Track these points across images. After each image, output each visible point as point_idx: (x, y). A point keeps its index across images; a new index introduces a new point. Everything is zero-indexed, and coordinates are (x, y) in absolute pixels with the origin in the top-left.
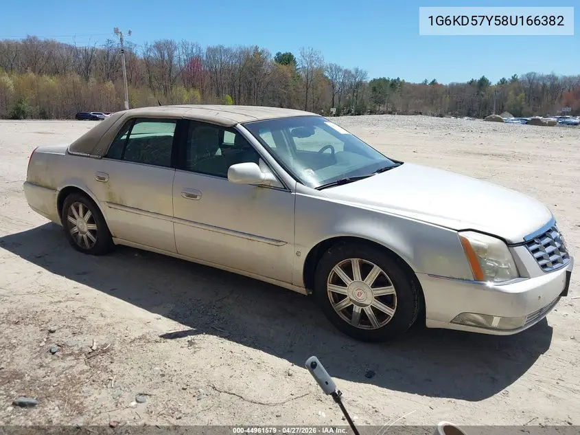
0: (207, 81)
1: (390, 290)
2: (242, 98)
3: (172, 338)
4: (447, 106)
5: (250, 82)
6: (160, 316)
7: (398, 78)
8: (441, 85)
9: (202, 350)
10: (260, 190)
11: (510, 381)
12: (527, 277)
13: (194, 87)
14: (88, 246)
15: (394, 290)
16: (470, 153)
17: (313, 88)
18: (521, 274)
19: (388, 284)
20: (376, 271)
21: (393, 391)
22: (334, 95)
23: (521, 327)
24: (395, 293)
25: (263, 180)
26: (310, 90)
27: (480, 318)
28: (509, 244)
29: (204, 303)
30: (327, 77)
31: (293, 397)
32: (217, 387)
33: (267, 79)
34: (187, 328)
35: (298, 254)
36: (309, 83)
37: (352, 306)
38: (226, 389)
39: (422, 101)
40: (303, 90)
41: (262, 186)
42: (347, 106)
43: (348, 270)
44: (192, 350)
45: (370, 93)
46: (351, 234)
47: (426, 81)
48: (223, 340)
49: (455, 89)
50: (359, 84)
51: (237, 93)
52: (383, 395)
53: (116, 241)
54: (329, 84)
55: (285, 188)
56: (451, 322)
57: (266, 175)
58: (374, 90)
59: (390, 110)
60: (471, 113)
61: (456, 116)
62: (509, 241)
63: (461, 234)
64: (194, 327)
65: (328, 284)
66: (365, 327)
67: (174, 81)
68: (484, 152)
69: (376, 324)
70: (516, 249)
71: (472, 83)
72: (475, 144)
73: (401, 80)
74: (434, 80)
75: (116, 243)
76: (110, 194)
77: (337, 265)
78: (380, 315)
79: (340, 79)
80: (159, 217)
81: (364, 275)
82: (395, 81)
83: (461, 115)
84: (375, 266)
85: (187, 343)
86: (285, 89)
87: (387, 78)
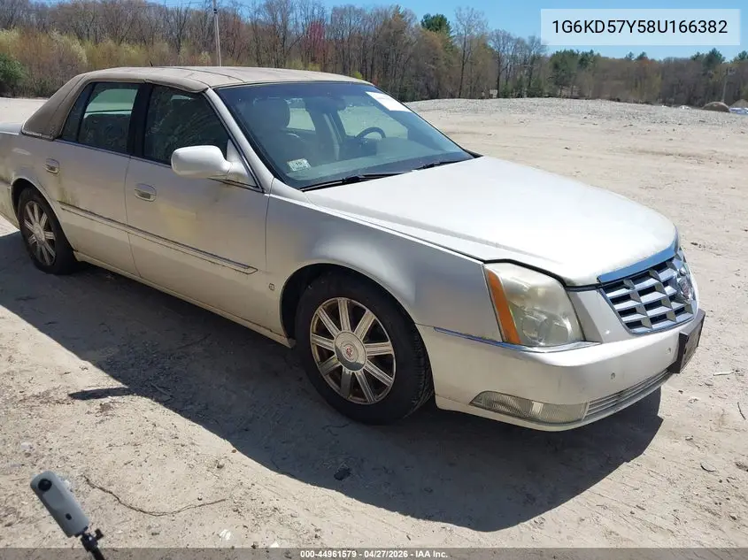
0: (331, 53)
1: (386, 348)
2: (376, 76)
3: (84, 399)
4: (658, 90)
5: (387, 55)
6: (89, 365)
7: (592, 52)
8: (653, 60)
9: (115, 419)
10: (226, 189)
11: (554, 501)
12: (598, 340)
13: (313, 60)
14: (48, 262)
15: (391, 348)
16: (647, 152)
17: (471, 63)
18: (587, 335)
19: (383, 339)
20: (368, 319)
21: (364, 505)
22: (500, 74)
23: (579, 420)
24: (392, 353)
25: (227, 173)
26: (467, 66)
27: (511, 402)
28: (569, 286)
29: (159, 349)
30: (491, 49)
31: (201, 502)
32: (93, 479)
33: (410, 50)
34: (117, 384)
35: (271, 287)
36: (466, 56)
37: (341, 367)
38: (104, 484)
39: (621, 83)
40: (458, 65)
41: (229, 181)
42: (517, 89)
43: (334, 314)
44: (99, 419)
45: (549, 72)
46: (334, 260)
47: (631, 55)
48: (158, 405)
49: (673, 68)
50: (536, 59)
51: (369, 69)
52: (345, 509)
53: (79, 256)
54: (494, 58)
55: (257, 187)
56: (471, 403)
57: (233, 165)
58: (556, 66)
59: (575, 94)
60: (694, 101)
61: (669, 105)
62: (570, 281)
63: (489, 267)
64: (126, 384)
65: (311, 334)
66: (357, 400)
67: (288, 53)
68: (670, 151)
69: (371, 398)
70: (581, 295)
71: (696, 58)
72: (661, 140)
73: (595, 53)
74: (644, 53)
75: (78, 259)
76: (62, 191)
77: (320, 307)
78: (376, 384)
79: (509, 51)
80: (113, 224)
81: (354, 323)
82: (586, 54)
83: (677, 103)
84: (368, 311)
85: (99, 407)
86: (434, 64)
87: (575, 51)
